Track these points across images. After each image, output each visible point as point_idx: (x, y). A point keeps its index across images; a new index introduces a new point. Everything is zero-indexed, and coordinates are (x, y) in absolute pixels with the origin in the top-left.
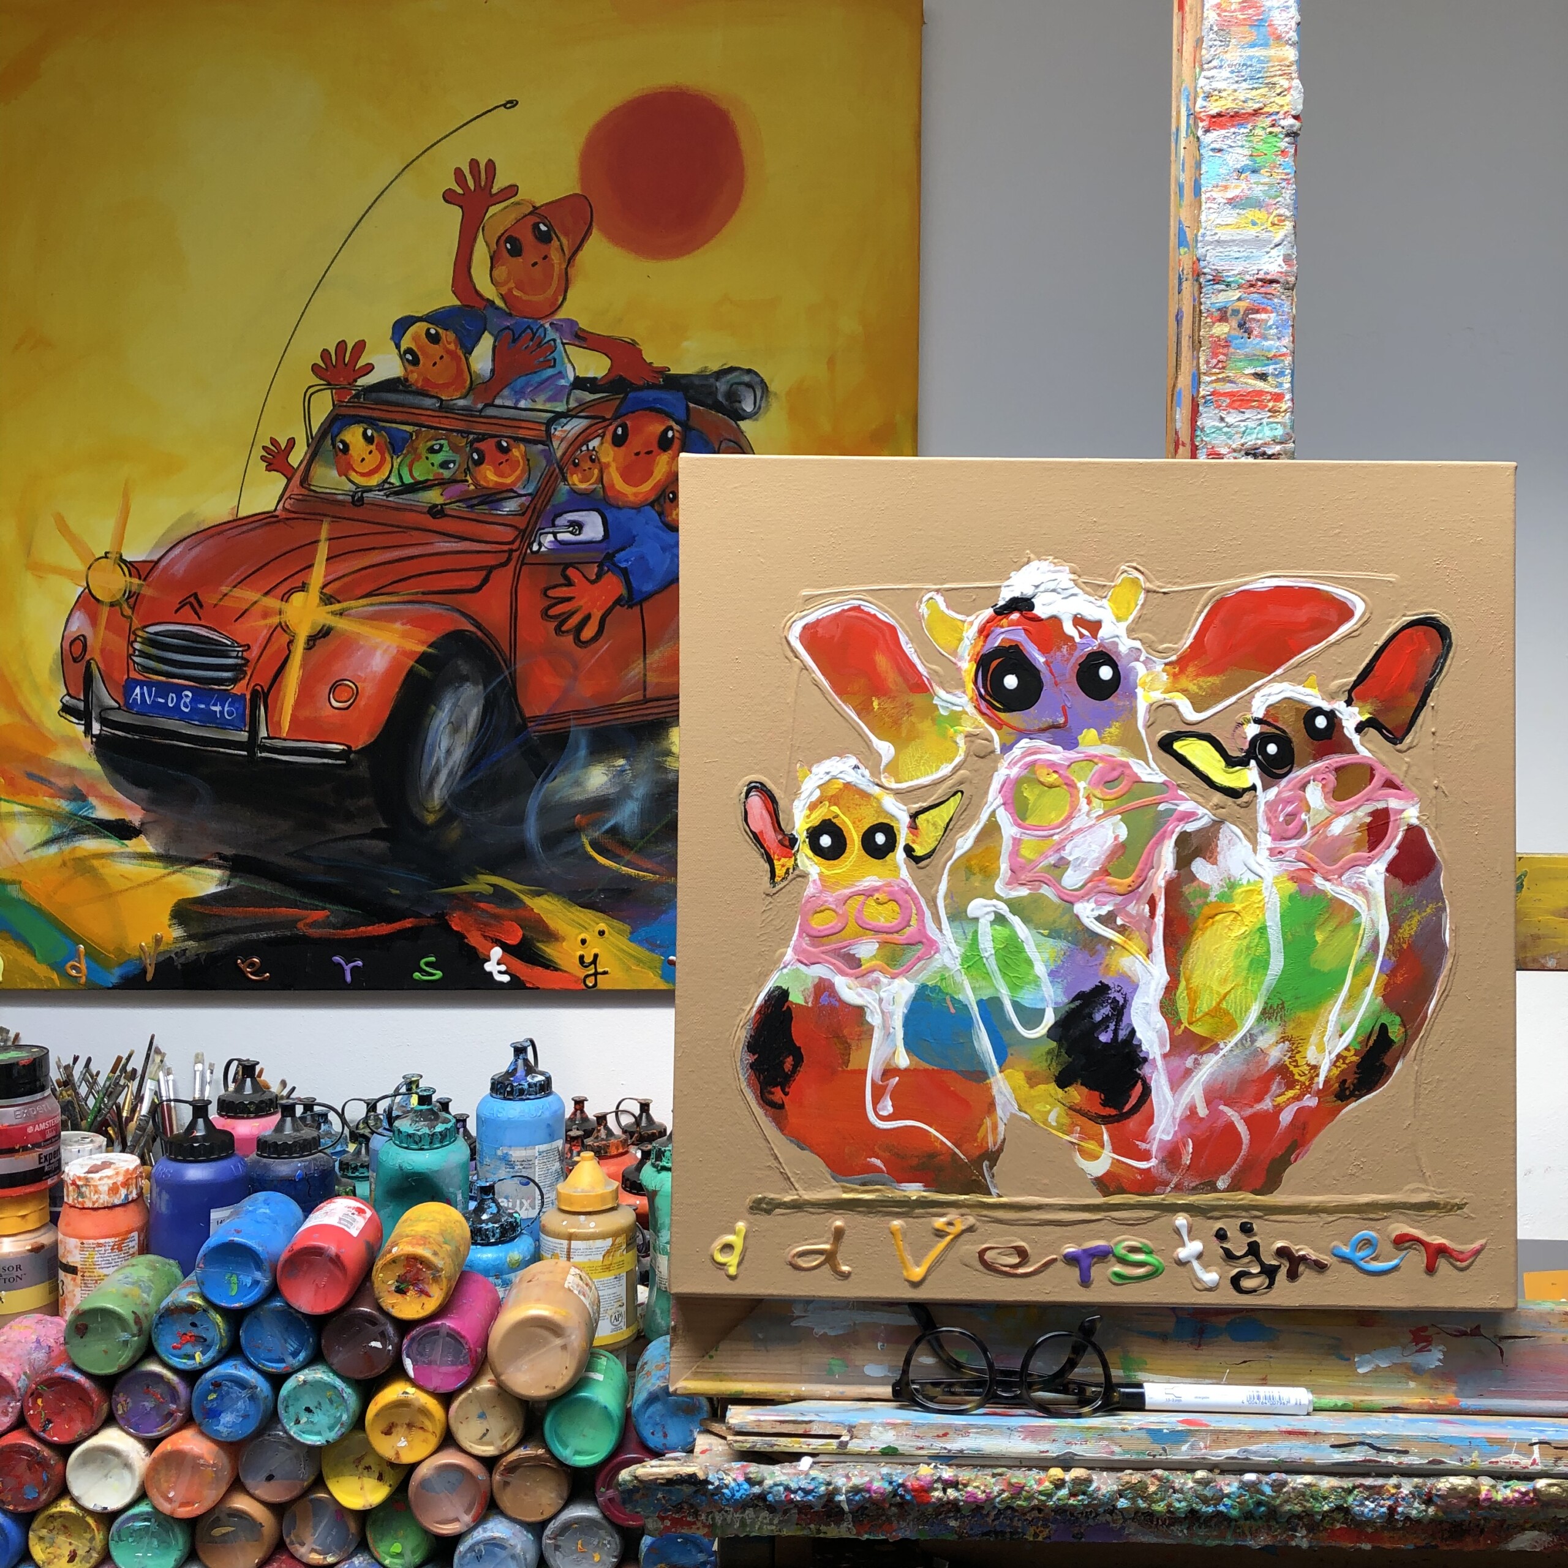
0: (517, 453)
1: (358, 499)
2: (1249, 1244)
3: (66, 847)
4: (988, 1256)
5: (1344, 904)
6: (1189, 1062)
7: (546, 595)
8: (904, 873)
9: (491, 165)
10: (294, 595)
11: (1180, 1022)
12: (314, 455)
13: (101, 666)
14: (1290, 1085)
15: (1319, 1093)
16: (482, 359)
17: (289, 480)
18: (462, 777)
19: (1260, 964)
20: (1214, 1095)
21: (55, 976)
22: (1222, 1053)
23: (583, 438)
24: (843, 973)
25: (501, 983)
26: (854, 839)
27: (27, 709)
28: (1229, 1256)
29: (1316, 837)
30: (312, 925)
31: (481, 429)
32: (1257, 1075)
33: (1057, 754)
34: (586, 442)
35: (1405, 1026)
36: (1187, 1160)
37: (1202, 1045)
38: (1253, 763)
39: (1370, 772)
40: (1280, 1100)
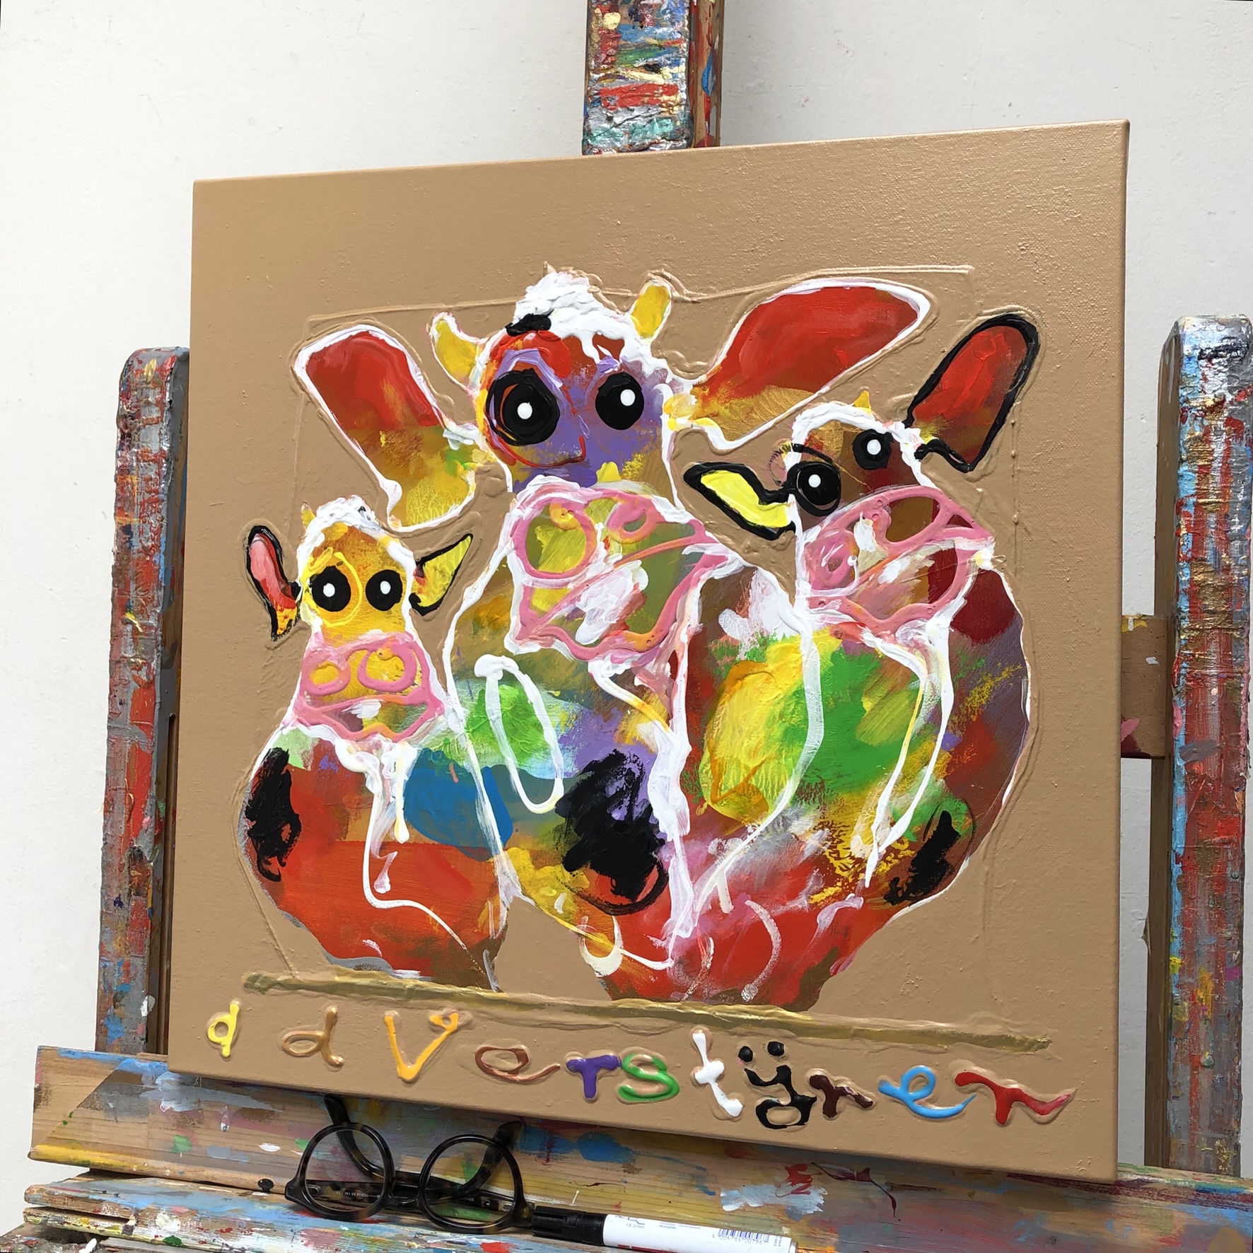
2: (779, 1069)
4: (486, 1057)
5: (900, 665)
6: (712, 847)
8: (409, 626)
11: (702, 800)
14: (831, 879)
15: (865, 893)
19: (795, 734)
20: (740, 887)
22: (750, 838)
24: (343, 736)
26: (358, 588)
28: (754, 1079)
29: (864, 585)
32: (789, 867)
33: (571, 492)
35: (973, 817)
36: (707, 963)
37: (727, 828)
38: (792, 498)
39: (933, 507)
40: (817, 898)
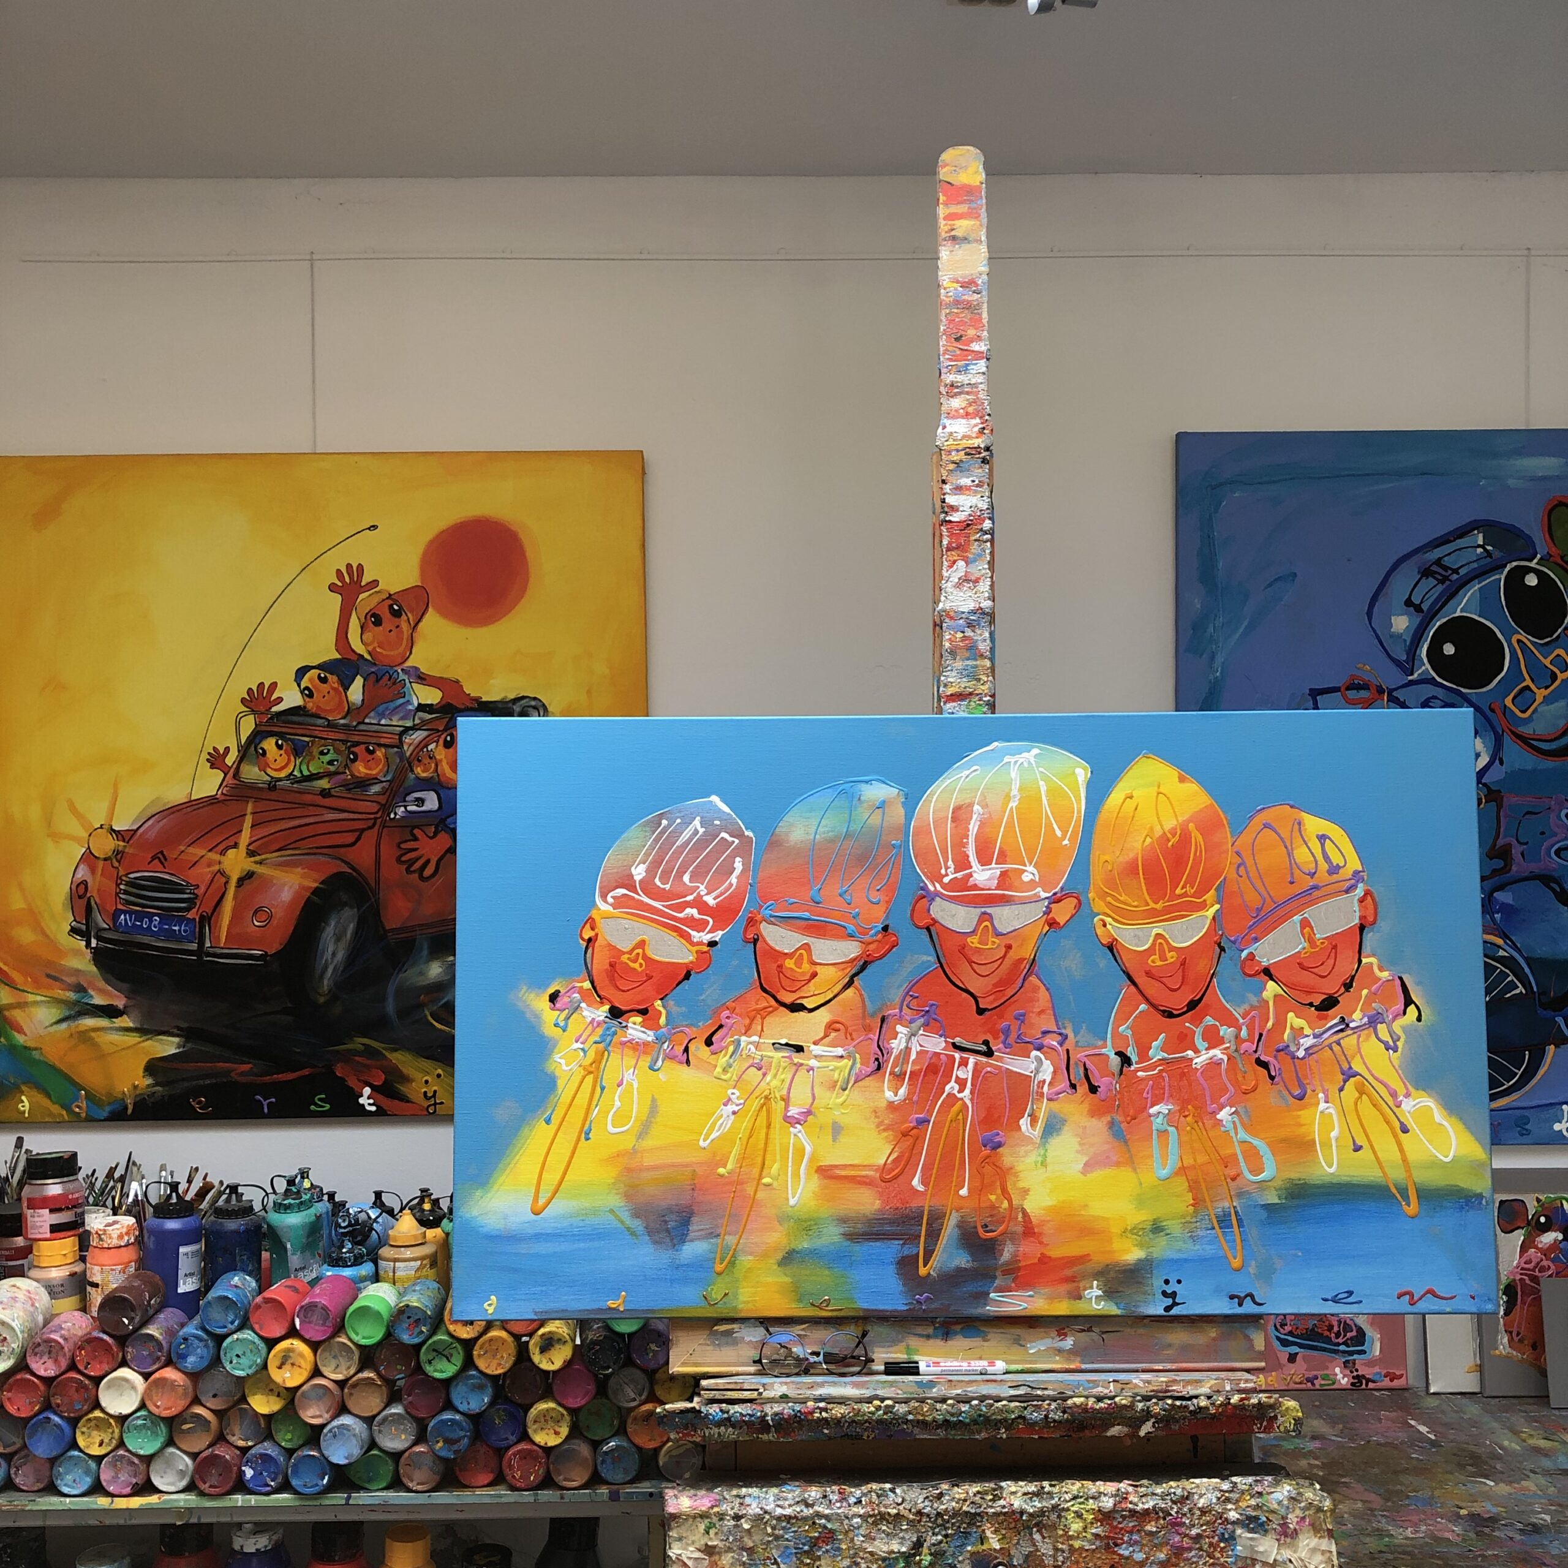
0: (380, 753)
1: (273, 785)
3: (73, 1024)
7: (399, 847)
9: (360, 567)
10: (230, 851)
12: (242, 758)
13: (98, 901)
16: (356, 692)
17: (226, 775)
18: (343, 971)
21: (64, 1113)
23: (423, 744)
25: (370, 1113)
27: (48, 932)
30: (242, 1074)
31: (356, 739)
34: (426, 746)
